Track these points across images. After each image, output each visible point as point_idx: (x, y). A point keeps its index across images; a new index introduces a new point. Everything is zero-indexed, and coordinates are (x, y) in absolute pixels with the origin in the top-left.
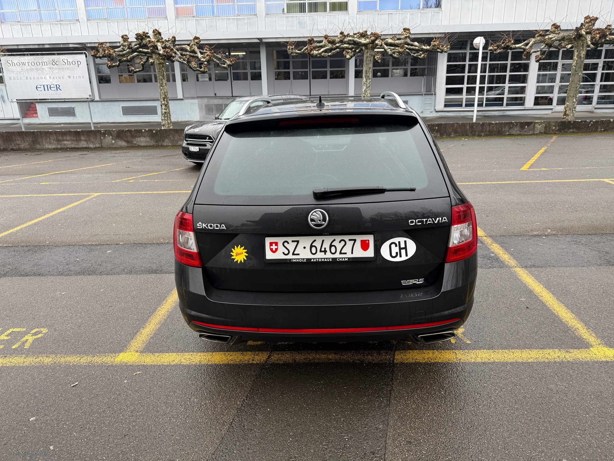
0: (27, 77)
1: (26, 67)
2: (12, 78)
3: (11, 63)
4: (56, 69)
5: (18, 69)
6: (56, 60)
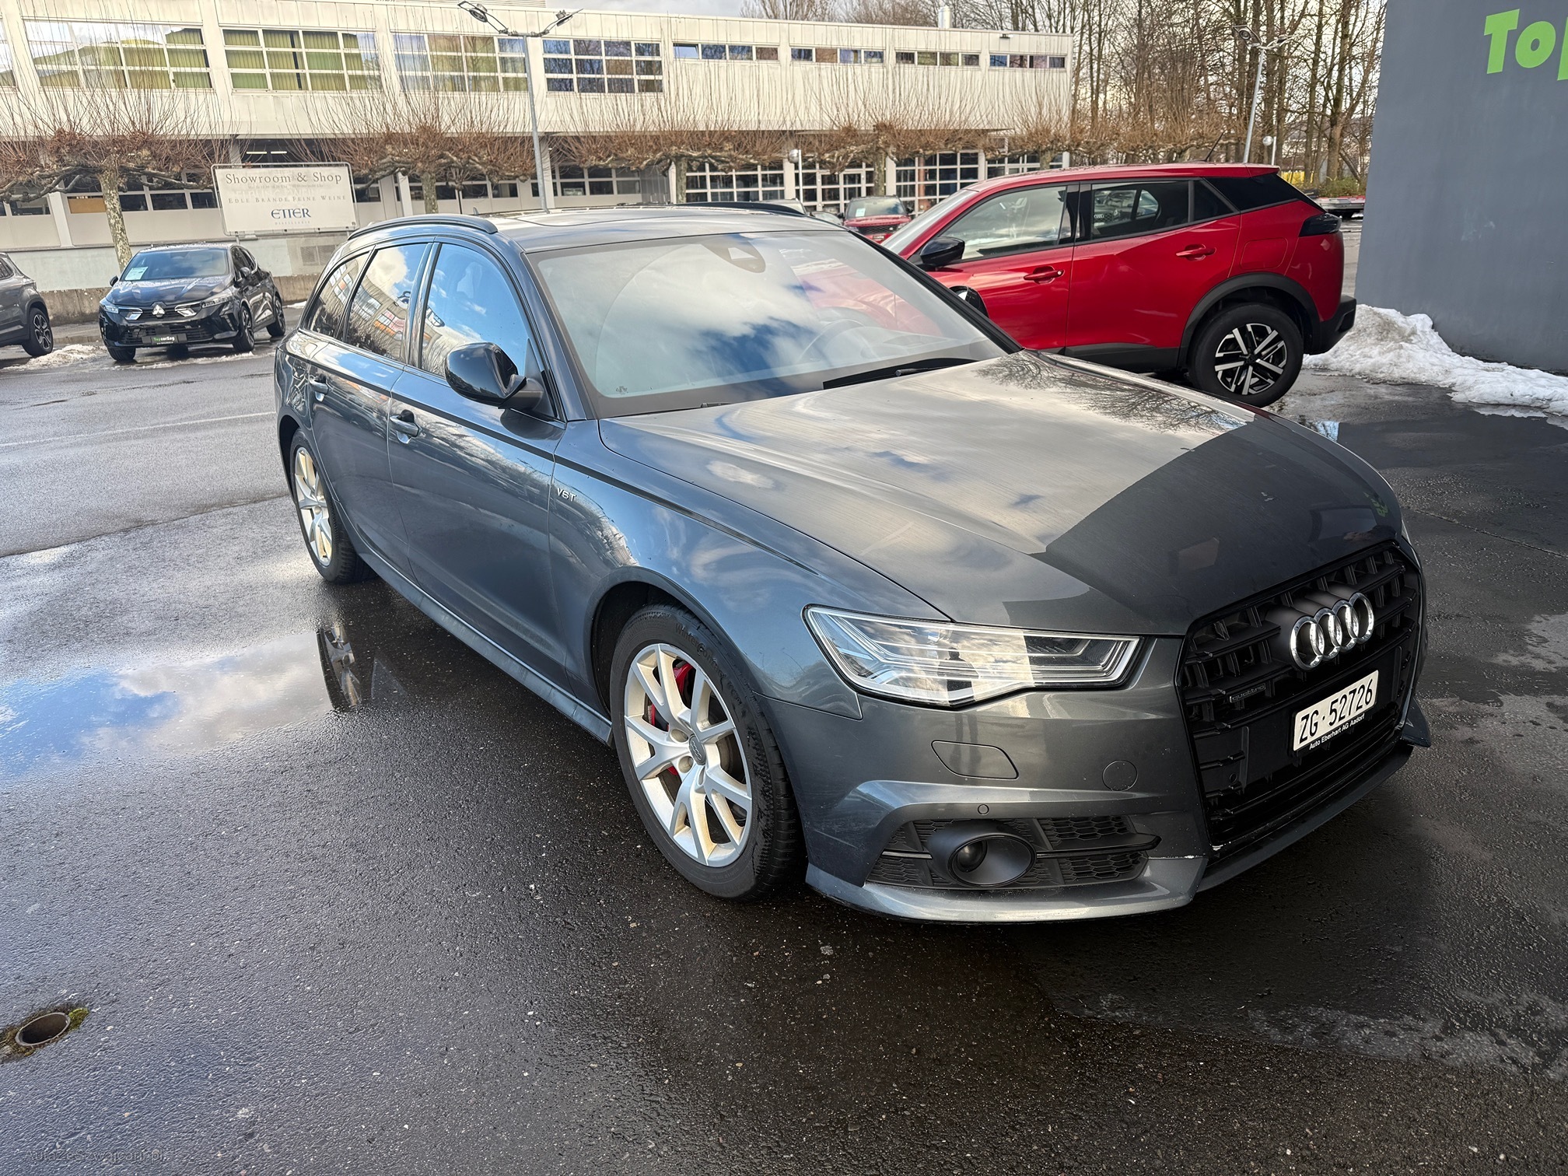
0: (257, 200)
1: (257, 184)
2: (233, 200)
3: (232, 177)
4: (302, 186)
5: (244, 186)
6: (303, 174)
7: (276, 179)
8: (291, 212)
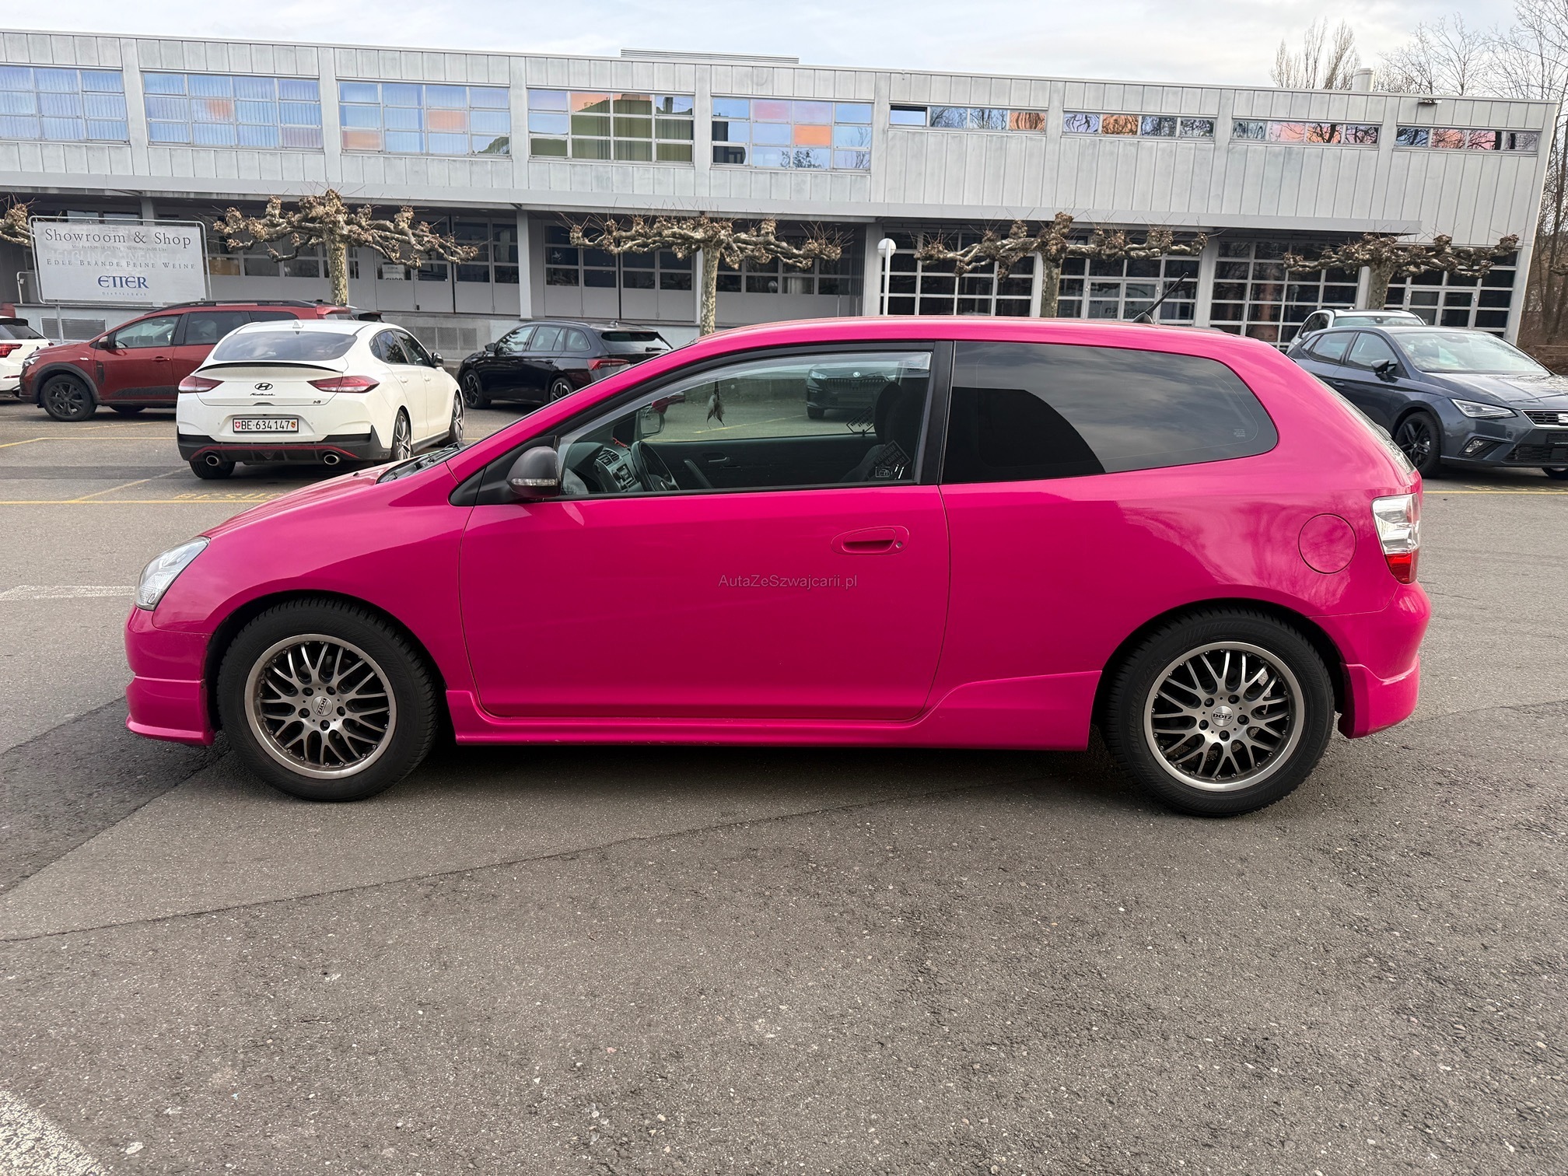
0: (82, 262)
1: (84, 243)
2: (52, 262)
3: (53, 233)
4: (140, 249)
5: (66, 245)
6: (142, 234)
7: (107, 238)
8: (124, 280)
